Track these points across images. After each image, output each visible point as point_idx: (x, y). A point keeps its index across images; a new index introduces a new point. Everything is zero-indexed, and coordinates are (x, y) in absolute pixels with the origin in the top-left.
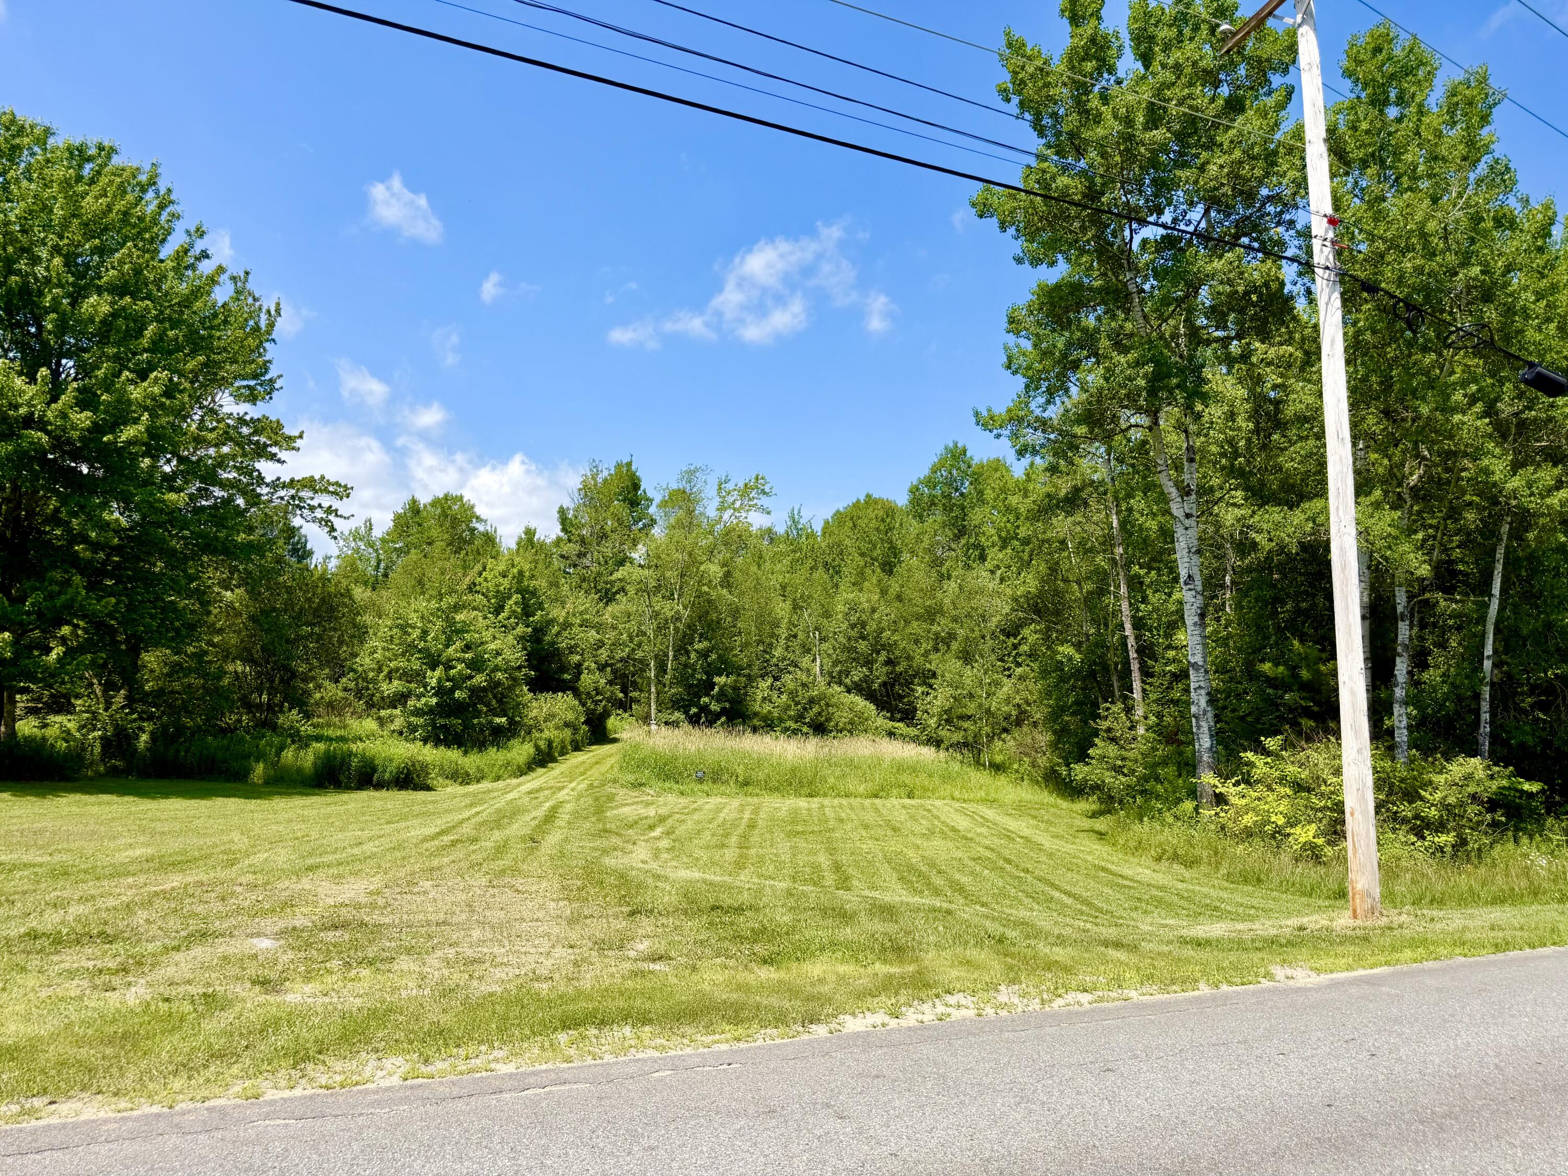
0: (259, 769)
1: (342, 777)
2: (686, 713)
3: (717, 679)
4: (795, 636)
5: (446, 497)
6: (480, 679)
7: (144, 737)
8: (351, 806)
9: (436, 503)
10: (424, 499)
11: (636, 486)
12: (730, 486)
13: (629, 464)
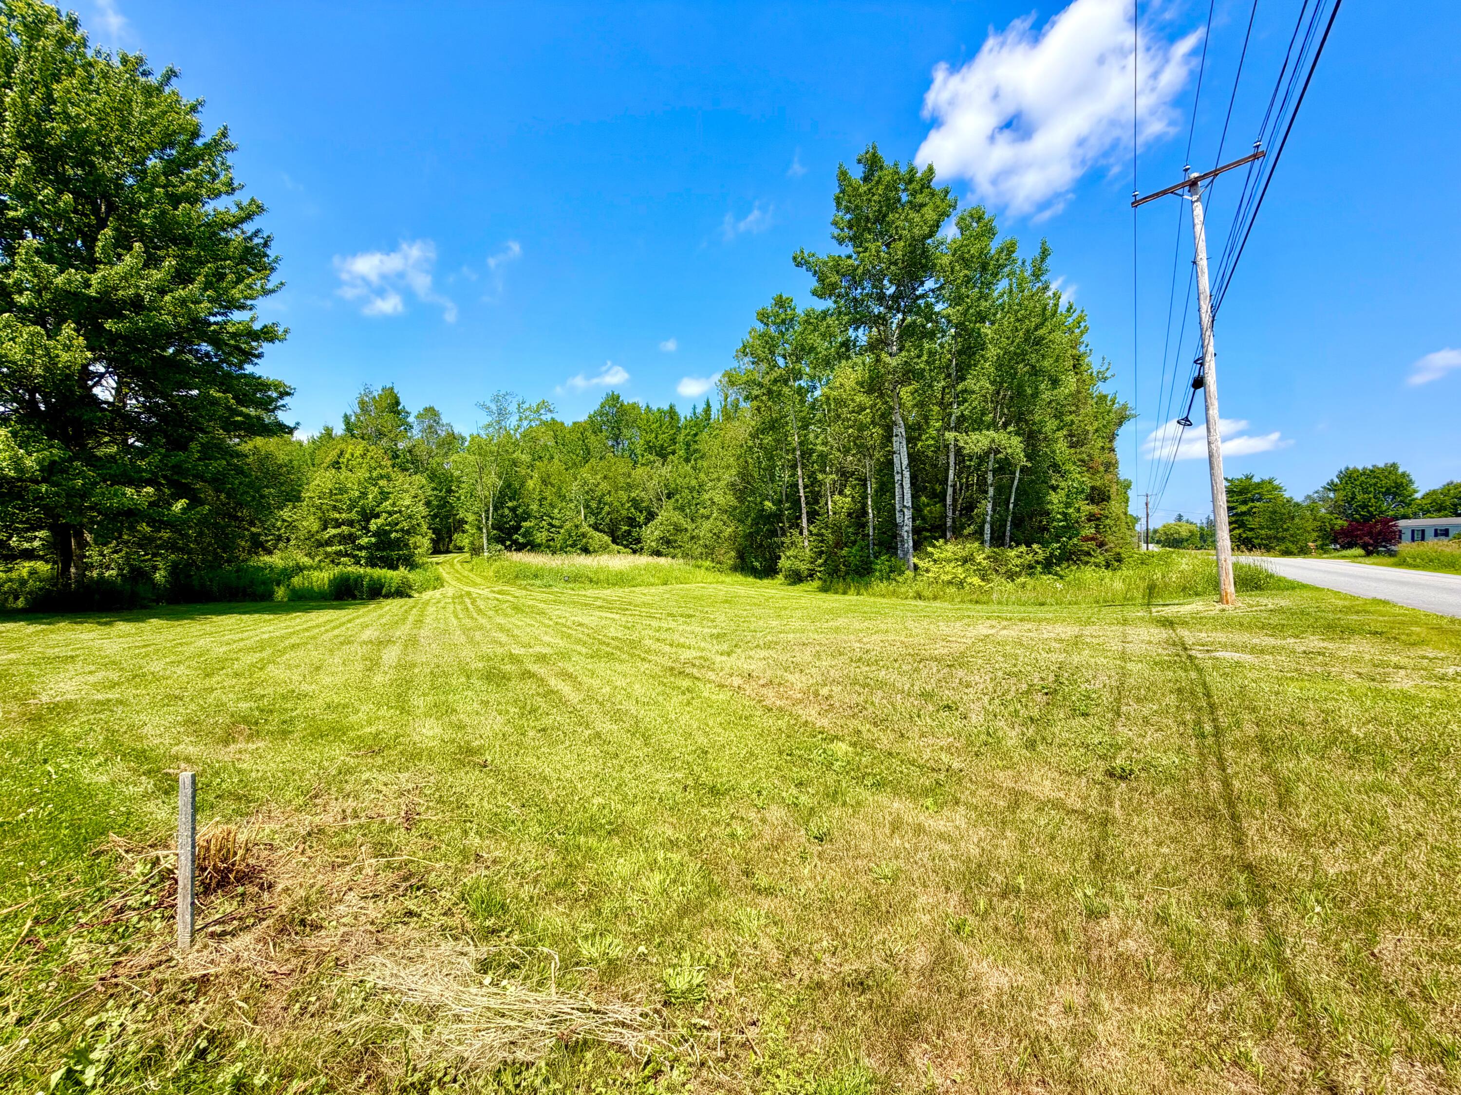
0: (280, 593)
1: (356, 593)
3: (523, 524)
11: (398, 403)
12: (525, 406)
13: (392, 389)
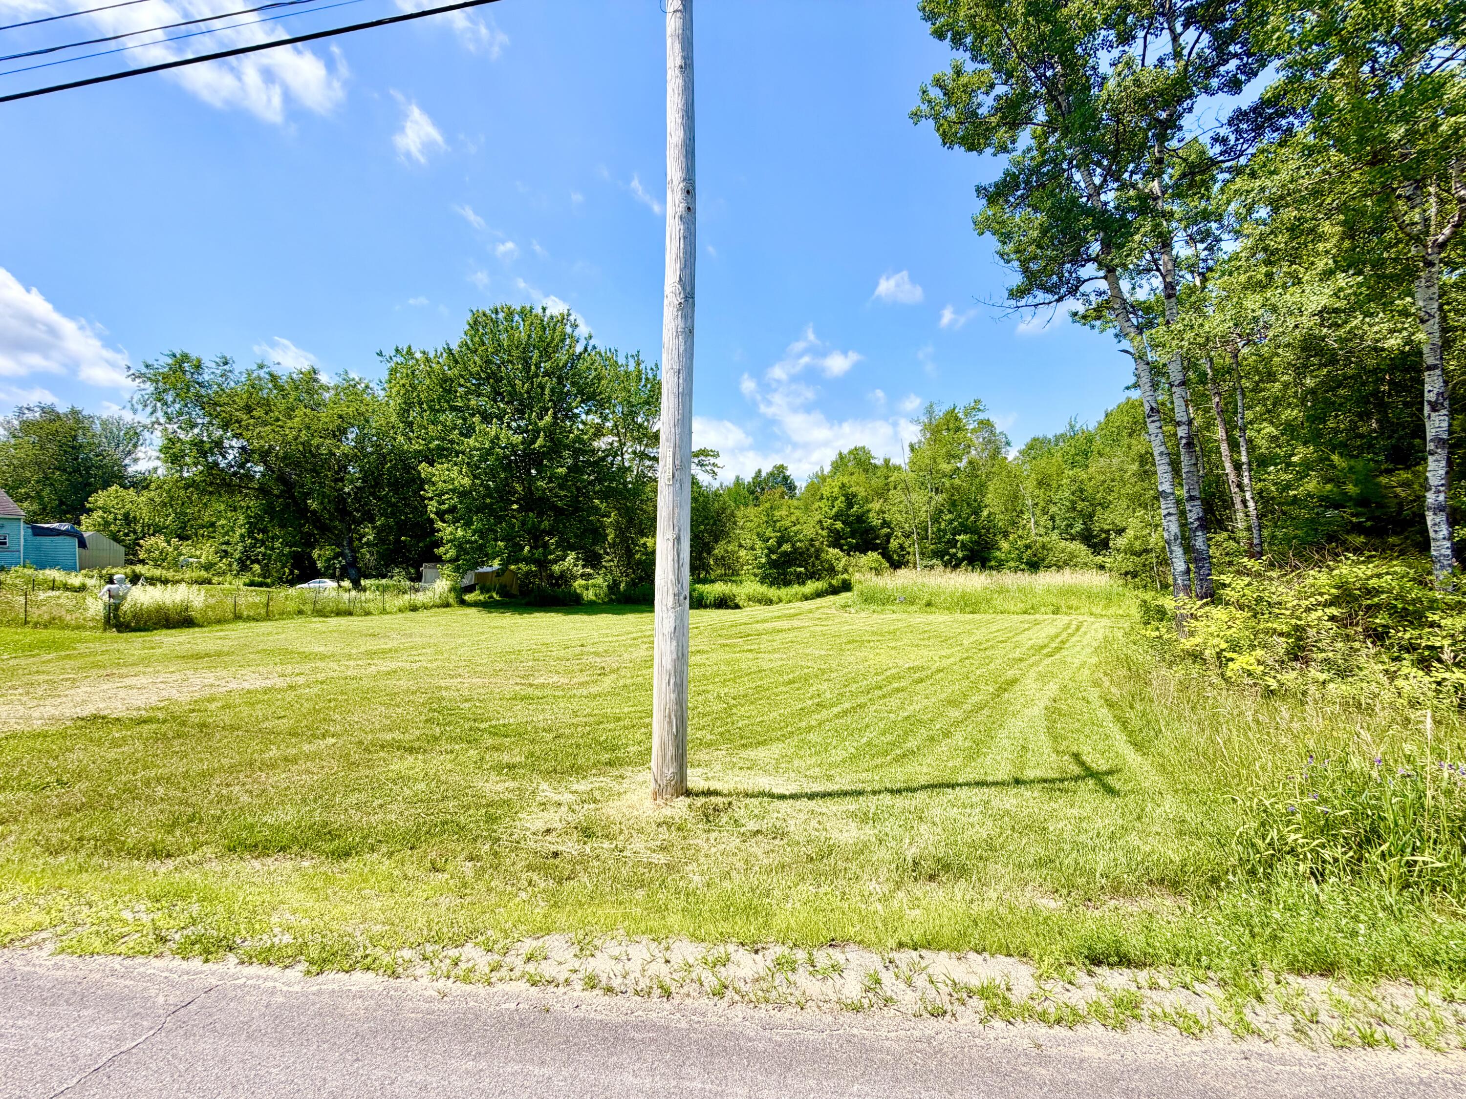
2: (942, 559)
3: (957, 537)
4: (1037, 504)
5: (856, 449)
6: (787, 547)
7: (623, 585)
8: (705, 619)
9: (850, 452)
10: (845, 451)
